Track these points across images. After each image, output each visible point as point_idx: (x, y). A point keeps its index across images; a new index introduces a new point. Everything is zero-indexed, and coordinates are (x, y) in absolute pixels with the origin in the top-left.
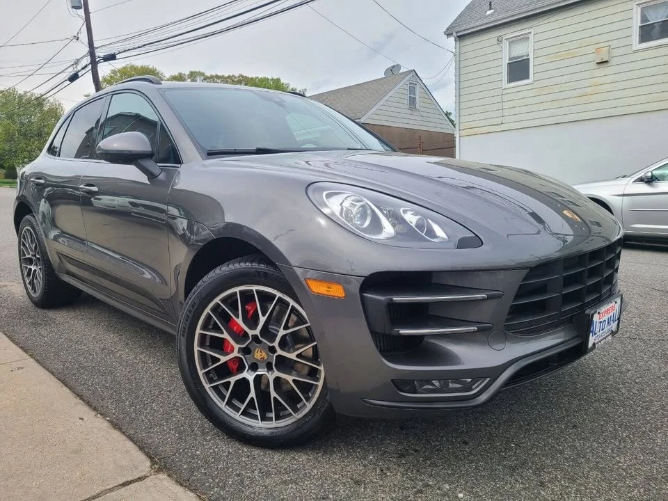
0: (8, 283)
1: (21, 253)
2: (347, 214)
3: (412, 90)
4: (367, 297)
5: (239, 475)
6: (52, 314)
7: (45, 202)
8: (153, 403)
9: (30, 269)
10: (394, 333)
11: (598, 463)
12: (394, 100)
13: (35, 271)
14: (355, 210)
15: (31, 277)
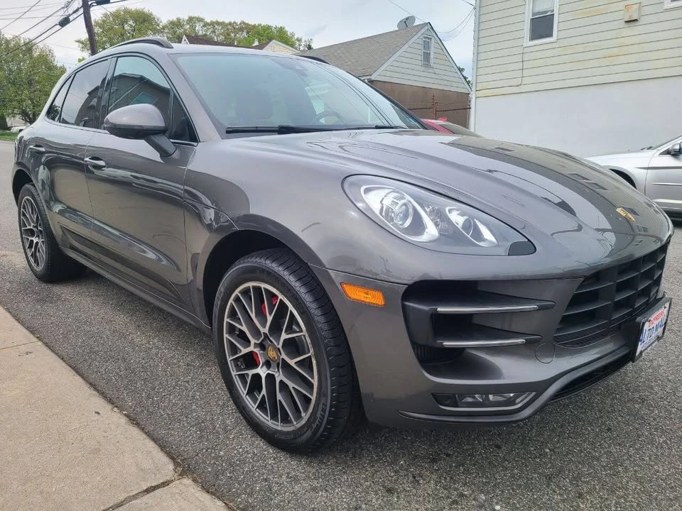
0: (7, 253)
1: (22, 224)
2: (388, 213)
3: (427, 45)
4: (409, 306)
5: (266, 480)
6: (58, 289)
7: (44, 169)
8: (170, 395)
9: (32, 241)
10: (437, 346)
11: (636, 471)
12: (407, 55)
13: (37, 243)
14: (396, 209)
15: (33, 249)
